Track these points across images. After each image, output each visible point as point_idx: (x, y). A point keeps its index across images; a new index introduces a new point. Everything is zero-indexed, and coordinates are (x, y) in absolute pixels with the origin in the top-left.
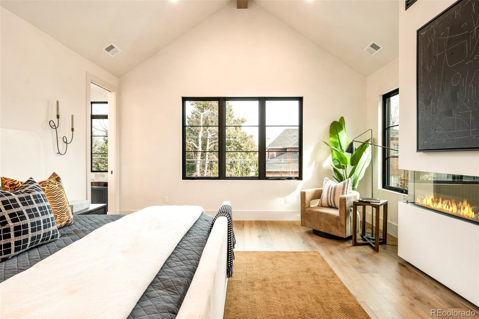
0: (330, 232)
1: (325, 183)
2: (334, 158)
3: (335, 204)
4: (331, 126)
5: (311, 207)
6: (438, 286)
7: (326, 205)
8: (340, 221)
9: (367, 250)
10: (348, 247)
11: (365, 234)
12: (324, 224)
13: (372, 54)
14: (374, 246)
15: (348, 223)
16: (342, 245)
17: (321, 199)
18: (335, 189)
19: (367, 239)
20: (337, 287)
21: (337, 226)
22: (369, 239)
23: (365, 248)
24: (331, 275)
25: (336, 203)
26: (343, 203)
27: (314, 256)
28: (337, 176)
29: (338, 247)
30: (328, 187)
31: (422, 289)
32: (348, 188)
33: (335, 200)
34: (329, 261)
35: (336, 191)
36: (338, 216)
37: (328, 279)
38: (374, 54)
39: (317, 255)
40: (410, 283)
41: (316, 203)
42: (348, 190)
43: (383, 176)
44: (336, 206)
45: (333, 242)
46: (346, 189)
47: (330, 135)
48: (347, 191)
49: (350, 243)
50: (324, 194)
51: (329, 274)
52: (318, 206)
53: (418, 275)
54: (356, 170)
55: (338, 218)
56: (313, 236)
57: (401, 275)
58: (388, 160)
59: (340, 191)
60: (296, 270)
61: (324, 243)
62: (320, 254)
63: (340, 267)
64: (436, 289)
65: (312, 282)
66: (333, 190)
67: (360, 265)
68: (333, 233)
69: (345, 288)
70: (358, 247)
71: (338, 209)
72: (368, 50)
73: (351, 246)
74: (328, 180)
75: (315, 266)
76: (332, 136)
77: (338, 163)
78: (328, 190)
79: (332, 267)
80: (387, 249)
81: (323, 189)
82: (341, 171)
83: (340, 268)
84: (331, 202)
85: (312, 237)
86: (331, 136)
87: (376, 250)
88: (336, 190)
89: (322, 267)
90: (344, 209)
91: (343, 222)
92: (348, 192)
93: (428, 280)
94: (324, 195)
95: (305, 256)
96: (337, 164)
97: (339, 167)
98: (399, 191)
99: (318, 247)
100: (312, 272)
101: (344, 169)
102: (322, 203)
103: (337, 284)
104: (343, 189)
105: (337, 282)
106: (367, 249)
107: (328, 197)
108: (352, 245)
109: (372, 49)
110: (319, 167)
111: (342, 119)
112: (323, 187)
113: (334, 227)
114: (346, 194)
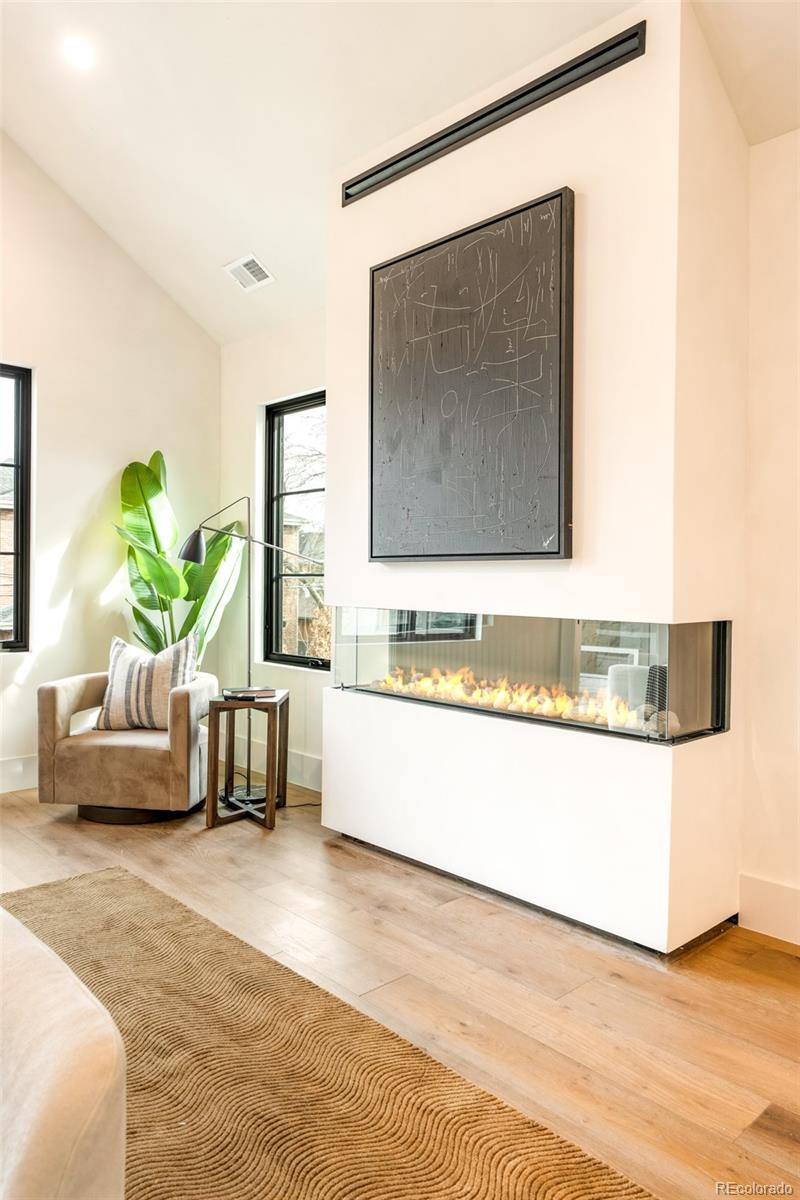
0: (140, 802)
1: (117, 656)
2: (135, 578)
3: (150, 717)
4: (123, 477)
5: (75, 736)
6: (410, 869)
7: (124, 722)
8: (174, 765)
9: (247, 829)
10: (196, 835)
11: (232, 792)
12: (122, 781)
13: (245, 287)
14: (262, 816)
15: (195, 767)
16: (179, 833)
17: (105, 706)
18: (150, 671)
19: (240, 804)
20: (204, 942)
21: (162, 781)
22: (243, 801)
23: (240, 827)
24: (179, 918)
25: (154, 714)
26: (181, 710)
27: (113, 881)
28: (144, 632)
29: (171, 841)
30: (128, 667)
31: (386, 883)
32: (188, 666)
33: (153, 703)
34: (158, 882)
35: (155, 677)
36: (166, 751)
37: (178, 928)
38: (248, 289)
39: (119, 877)
40: (359, 879)
41: (92, 717)
42: (187, 671)
43: (265, 627)
44: (153, 722)
45: (153, 830)
46: (181, 668)
47: (123, 506)
48: (184, 675)
49: (198, 822)
50: (114, 689)
51: (173, 916)
52: (97, 728)
53: (368, 858)
54: (200, 613)
55: (167, 757)
56: (84, 826)
57: (337, 867)
58: (277, 583)
59: (166, 675)
60: (73, 935)
61: (127, 838)
62: (126, 871)
63: (195, 890)
64: (408, 877)
65: (134, 949)
66: (144, 674)
67: (243, 871)
68: (151, 805)
69: (227, 936)
70: (223, 828)
71: (166, 730)
72: (234, 272)
73: (205, 830)
74: (124, 645)
75: (127, 905)
76: (129, 509)
77: (149, 593)
78: (130, 676)
79: (173, 896)
80: (290, 816)
81: (109, 673)
82: (155, 617)
83: (196, 893)
84: (138, 711)
85: (82, 830)
86: (125, 508)
87: (268, 825)
88: (155, 672)
89: (148, 902)
90: (183, 725)
91: (181, 767)
92: (187, 678)
93: (390, 863)
94: (117, 692)
95: (82, 887)
96: (146, 594)
97: (149, 603)
98: (307, 664)
99: (112, 853)
100: (124, 924)
101: (166, 609)
102: (111, 719)
103: (204, 932)
104: (175, 669)
105: (202, 927)
106: (245, 829)
107: (130, 697)
108: (205, 827)
109: (248, 272)
110: (86, 606)
111: (157, 457)
112: (111, 669)
113: (153, 785)
114: (184, 682)
